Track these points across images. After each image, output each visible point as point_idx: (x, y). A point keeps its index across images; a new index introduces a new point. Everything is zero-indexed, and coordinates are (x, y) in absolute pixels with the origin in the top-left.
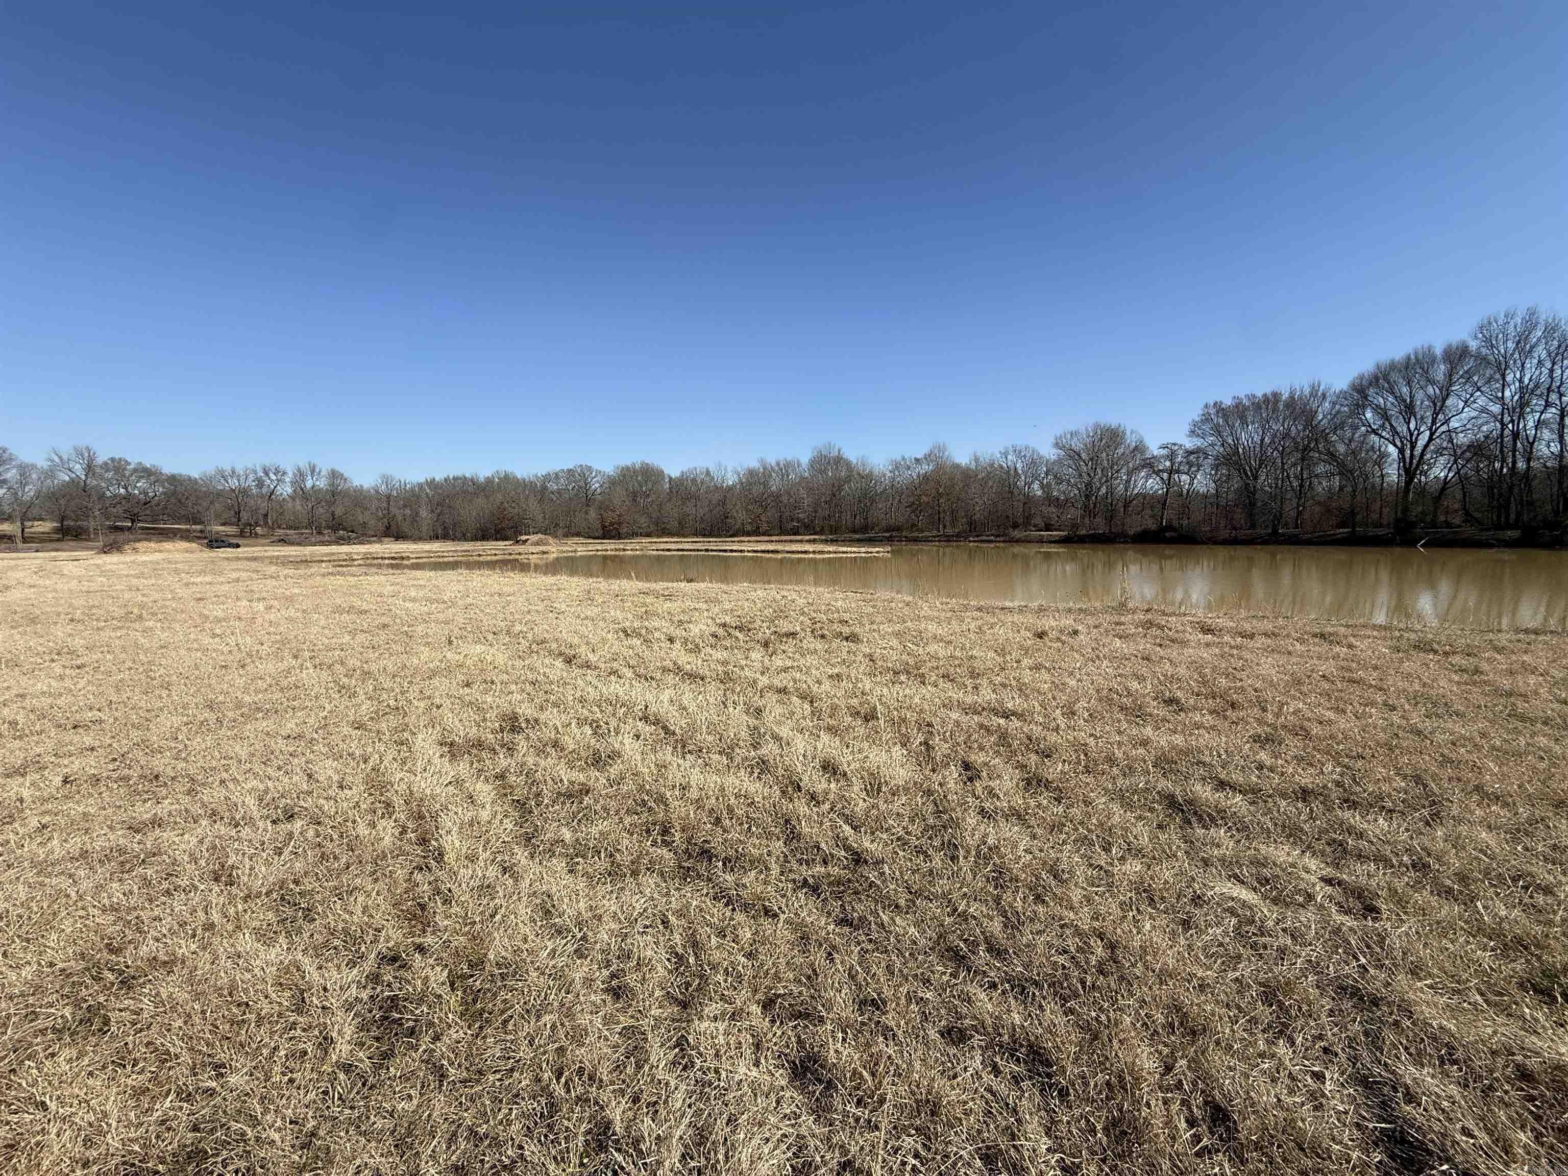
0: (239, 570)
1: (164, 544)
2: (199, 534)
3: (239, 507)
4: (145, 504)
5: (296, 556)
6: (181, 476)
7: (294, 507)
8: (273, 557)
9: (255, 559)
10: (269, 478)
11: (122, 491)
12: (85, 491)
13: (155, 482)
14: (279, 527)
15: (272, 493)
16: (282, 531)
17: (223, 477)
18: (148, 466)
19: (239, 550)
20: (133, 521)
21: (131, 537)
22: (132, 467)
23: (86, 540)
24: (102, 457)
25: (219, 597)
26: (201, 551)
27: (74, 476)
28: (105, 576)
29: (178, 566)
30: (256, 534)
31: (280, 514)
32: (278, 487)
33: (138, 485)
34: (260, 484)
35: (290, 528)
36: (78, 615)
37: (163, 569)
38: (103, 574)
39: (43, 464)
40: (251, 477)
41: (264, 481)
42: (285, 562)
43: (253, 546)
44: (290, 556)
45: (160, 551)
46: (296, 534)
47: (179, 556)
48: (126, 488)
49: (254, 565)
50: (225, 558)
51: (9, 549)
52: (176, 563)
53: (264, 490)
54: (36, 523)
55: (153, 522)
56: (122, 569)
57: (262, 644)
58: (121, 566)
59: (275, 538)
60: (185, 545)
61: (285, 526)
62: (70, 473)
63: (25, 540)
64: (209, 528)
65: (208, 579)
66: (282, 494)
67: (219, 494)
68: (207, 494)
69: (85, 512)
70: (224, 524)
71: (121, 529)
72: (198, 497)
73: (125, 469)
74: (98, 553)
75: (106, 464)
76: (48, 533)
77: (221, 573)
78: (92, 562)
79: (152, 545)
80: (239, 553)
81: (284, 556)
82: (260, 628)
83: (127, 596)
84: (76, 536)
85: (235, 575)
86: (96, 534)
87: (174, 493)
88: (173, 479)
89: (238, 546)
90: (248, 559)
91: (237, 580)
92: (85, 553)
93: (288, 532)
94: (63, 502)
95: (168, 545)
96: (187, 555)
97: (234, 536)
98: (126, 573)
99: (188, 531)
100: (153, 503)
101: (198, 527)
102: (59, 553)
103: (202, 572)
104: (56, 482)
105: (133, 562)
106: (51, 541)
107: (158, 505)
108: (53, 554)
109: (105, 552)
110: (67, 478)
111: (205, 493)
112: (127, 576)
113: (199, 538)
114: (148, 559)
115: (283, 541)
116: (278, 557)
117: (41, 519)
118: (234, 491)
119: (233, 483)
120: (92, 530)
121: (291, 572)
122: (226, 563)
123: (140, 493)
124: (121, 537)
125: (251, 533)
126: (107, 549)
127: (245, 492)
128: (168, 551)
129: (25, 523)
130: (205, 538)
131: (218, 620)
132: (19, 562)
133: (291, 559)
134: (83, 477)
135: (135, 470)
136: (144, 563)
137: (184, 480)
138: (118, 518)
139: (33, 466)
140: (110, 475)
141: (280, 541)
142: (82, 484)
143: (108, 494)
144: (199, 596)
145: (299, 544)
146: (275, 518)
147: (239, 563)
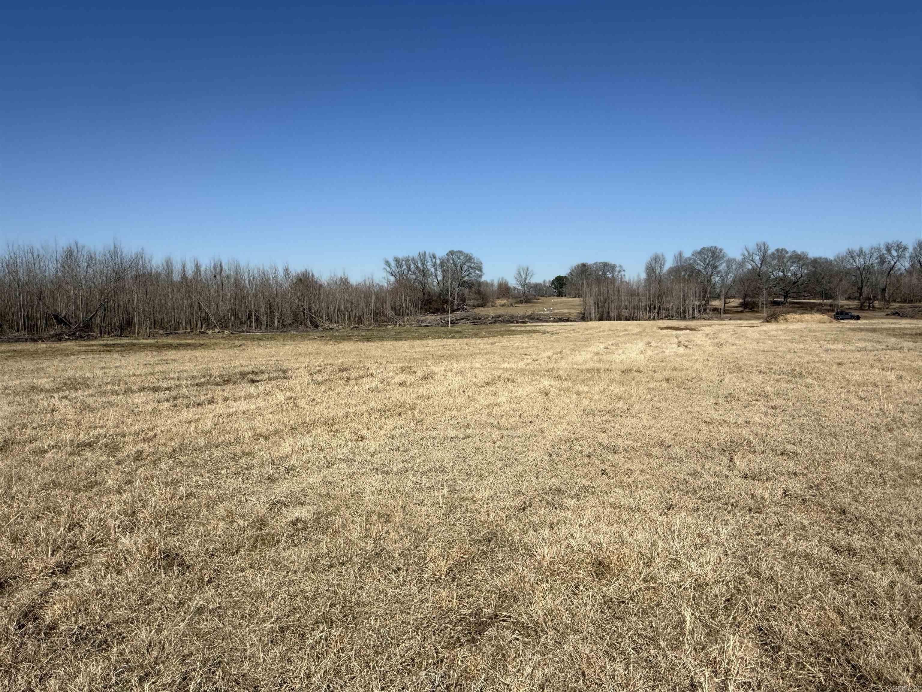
0: (865, 340)
1: (805, 315)
2: (829, 308)
3: (862, 283)
4: (794, 283)
5: (910, 329)
6: (820, 258)
7: (911, 281)
8: (890, 329)
9: (874, 330)
10: (891, 255)
11: (781, 274)
12: (759, 276)
13: (802, 266)
14: (895, 301)
15: (892, 269)
16: (898, 304)
17: (852, 257)
18: (799, 253)
19: (859, 321)
20: (786, 297)
21: (784, 310)
22: (789, 255)
23: (757, 312)
24: (772, 250)
25: (854, 363)
26: (831, 322)
27: (754, 265)
28: (772, 340)
29: (817, 334)
30: (873, 307)
31: (897, 289)
32: (898, 263)
33: (791, 268)
34: (882, 260)
35: (904, 301)
36: (763, 368)
37: (807, 336)
38: (770, 337)
39: (739, 258)
40: (875, 255)
41: (885, 258)
42: (902, 334)
43: (871, 318)
44: (906, 329)
45: (802, 321)
46: (910, 307)
47: (814, 326)
48: (783, 272)
49: (875, 336)
50: (850, 329)
51: (716, 318)
52: (814, 331)
53: (885, 266)
54: (732, 300)
55: (796, 298)
56: (780, 335)
57: (903, 413)
58: (780, 333)
59: (889, 311)
60: (818, 316)
61: (899, 300)
62: (752, 263)
63: (726, 312)
64: (836, 302)
65: (840, 346)
66: (899, 269)
67: (848, 273)
68: (838, 273)
69: (757, 292)
70: (849, 298)
71: (778, 304)
72: (831, 276)
73: (784, 257)
74: (763, 322)
75: (773, 254)
76: (736, 307)
77: (849, 342)
78: (760, 328)
79: (797, 316)
80: (860, 324)
81: (900, 328)
82: (897, 397)
83: (789, 356)
84: (751, 309)
85: (861, 344)
86: (763, 307)
87: (814, 273)
88: (815, 262)
89: (858, 318)
90: (867, 330)
91: (865, 349)
92: (757, 322)
93: (902, 305)
94: (746, 284)
95: (808, 317)
96: (821, 325)
97: (855, 309)
98: (783, 338)
99: (820, 304)
100: (800, 282)
101: (828, 302)
102: (742, 322)
103: (835, 341)
104: (745, 270)
105: (786, 329)
106: (738, 312)
107: (802, 284)
108: (739, 322)
109: (768, 321)
110: (750, 267)
111: (837, 272)
112: (785, 340)
113: (828, 311)
114: (794, 327)
115: (898, 314)
116: (894, 329)
117: (734, 297)
118: (859, 269)
119: (860, 262)
120: (760, 304)
121: (911, 344)
122: (851, 334)
123: (792, 275)
124: (778, 309)
125: (869, 306)
126: (772, 318)
127: (868, 269)
128: (807, 321)
129: (728, 300)
130: (833, 311)
131: (859, 385)
132: (724, 327)
133: (905, 332)
134: (759, 265)
135: (791, 257)
136: (793, 331)
137: (823, 263)
138: (777, 295)
139: (734, 260)
140: (775, 262)
141: (894, 314)
142: (758, 270)
143: (772, 277)
144: (838, 361)
145: (912, 317)
146: (891, 292)
147: (863, 333)
